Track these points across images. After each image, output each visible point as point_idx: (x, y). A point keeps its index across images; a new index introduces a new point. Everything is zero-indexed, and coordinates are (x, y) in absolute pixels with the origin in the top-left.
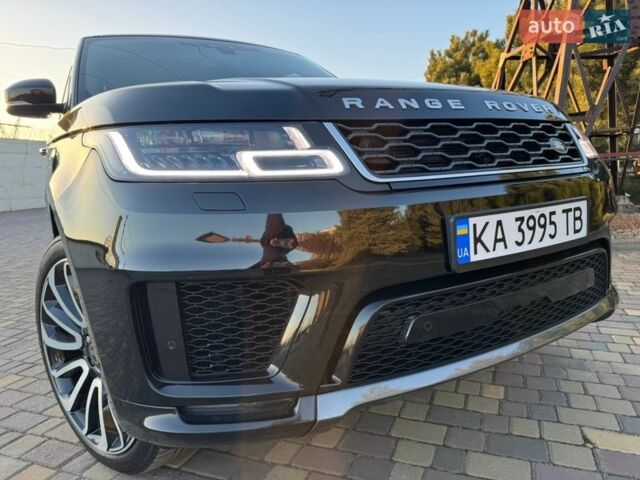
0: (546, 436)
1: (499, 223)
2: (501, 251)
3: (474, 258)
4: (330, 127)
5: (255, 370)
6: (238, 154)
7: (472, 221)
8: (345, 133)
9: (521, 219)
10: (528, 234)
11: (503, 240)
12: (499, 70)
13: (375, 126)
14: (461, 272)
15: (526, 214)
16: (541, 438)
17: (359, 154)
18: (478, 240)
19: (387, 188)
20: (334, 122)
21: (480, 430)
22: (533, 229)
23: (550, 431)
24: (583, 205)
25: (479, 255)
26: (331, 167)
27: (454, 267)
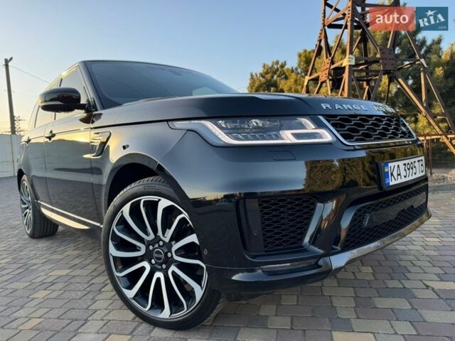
0: (406, 286)
1: (398, 166)
2: (400, 181)
3: (391, 184)
4: (321, 117)
5: (296, 245)
6: (281, 132)
7: (390, 165)
8: (329, 121)
9: (405, 164)
10: (408, 171)
11: (400, 175)
12: (305, 87)
13: (338, 118)
14: (388, 190)
15: (406, 162)
16: (404, 288)
17: (338, 131)
18: (392, 174)
19: (352, 148)
20: (323, 115)
21: (370, 287)
22: (409, 169)
23: (407, 284)
24: (423, 158)
25: (392, 183)
26: (327, 138)
27: (384, 188)
